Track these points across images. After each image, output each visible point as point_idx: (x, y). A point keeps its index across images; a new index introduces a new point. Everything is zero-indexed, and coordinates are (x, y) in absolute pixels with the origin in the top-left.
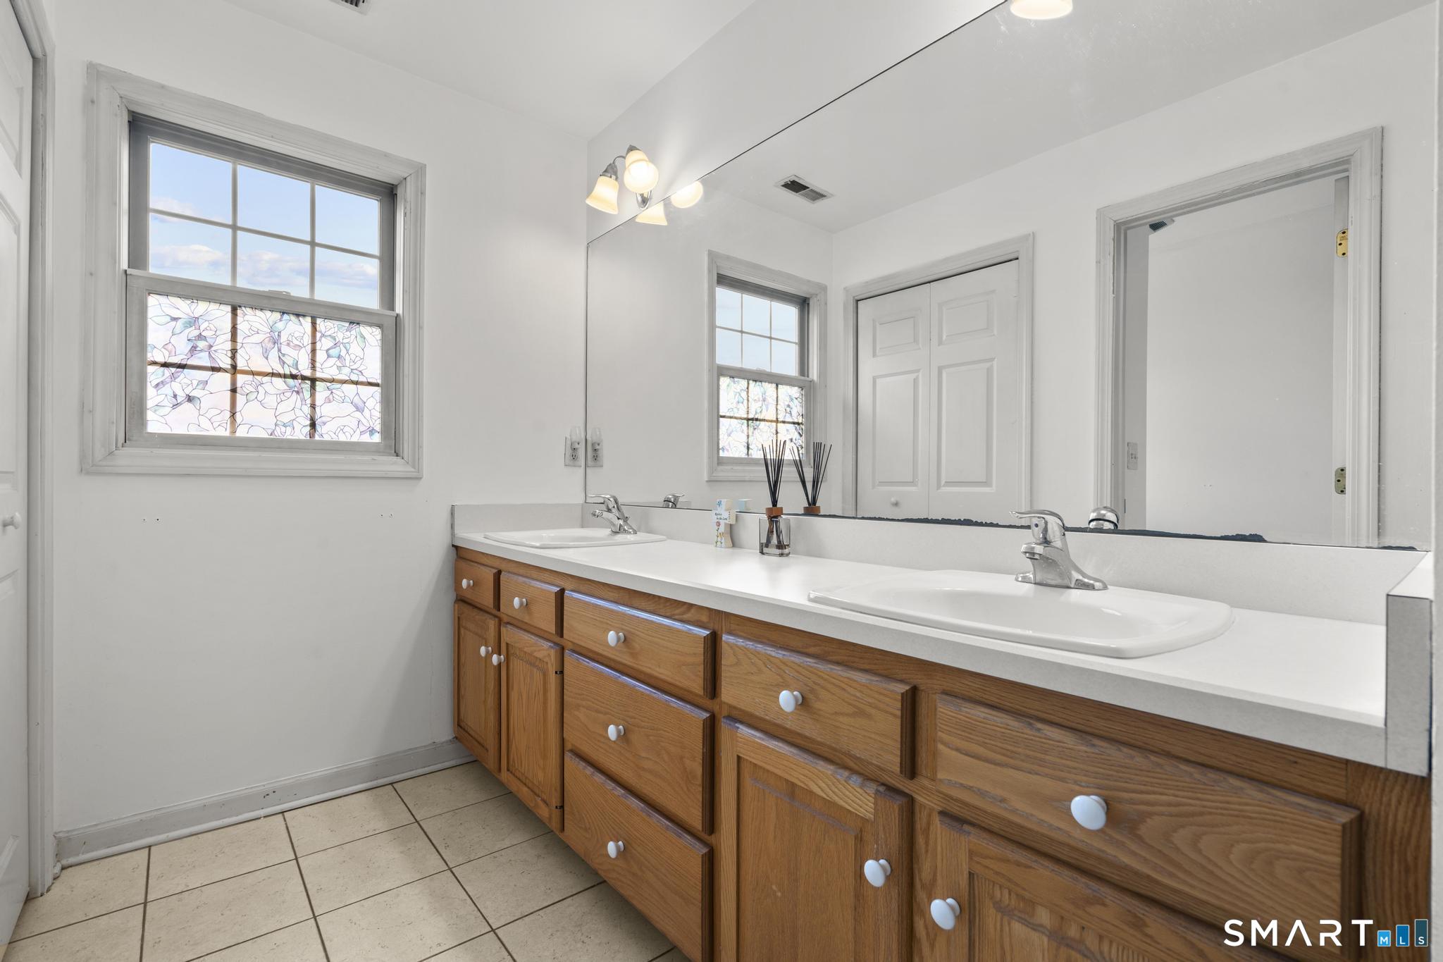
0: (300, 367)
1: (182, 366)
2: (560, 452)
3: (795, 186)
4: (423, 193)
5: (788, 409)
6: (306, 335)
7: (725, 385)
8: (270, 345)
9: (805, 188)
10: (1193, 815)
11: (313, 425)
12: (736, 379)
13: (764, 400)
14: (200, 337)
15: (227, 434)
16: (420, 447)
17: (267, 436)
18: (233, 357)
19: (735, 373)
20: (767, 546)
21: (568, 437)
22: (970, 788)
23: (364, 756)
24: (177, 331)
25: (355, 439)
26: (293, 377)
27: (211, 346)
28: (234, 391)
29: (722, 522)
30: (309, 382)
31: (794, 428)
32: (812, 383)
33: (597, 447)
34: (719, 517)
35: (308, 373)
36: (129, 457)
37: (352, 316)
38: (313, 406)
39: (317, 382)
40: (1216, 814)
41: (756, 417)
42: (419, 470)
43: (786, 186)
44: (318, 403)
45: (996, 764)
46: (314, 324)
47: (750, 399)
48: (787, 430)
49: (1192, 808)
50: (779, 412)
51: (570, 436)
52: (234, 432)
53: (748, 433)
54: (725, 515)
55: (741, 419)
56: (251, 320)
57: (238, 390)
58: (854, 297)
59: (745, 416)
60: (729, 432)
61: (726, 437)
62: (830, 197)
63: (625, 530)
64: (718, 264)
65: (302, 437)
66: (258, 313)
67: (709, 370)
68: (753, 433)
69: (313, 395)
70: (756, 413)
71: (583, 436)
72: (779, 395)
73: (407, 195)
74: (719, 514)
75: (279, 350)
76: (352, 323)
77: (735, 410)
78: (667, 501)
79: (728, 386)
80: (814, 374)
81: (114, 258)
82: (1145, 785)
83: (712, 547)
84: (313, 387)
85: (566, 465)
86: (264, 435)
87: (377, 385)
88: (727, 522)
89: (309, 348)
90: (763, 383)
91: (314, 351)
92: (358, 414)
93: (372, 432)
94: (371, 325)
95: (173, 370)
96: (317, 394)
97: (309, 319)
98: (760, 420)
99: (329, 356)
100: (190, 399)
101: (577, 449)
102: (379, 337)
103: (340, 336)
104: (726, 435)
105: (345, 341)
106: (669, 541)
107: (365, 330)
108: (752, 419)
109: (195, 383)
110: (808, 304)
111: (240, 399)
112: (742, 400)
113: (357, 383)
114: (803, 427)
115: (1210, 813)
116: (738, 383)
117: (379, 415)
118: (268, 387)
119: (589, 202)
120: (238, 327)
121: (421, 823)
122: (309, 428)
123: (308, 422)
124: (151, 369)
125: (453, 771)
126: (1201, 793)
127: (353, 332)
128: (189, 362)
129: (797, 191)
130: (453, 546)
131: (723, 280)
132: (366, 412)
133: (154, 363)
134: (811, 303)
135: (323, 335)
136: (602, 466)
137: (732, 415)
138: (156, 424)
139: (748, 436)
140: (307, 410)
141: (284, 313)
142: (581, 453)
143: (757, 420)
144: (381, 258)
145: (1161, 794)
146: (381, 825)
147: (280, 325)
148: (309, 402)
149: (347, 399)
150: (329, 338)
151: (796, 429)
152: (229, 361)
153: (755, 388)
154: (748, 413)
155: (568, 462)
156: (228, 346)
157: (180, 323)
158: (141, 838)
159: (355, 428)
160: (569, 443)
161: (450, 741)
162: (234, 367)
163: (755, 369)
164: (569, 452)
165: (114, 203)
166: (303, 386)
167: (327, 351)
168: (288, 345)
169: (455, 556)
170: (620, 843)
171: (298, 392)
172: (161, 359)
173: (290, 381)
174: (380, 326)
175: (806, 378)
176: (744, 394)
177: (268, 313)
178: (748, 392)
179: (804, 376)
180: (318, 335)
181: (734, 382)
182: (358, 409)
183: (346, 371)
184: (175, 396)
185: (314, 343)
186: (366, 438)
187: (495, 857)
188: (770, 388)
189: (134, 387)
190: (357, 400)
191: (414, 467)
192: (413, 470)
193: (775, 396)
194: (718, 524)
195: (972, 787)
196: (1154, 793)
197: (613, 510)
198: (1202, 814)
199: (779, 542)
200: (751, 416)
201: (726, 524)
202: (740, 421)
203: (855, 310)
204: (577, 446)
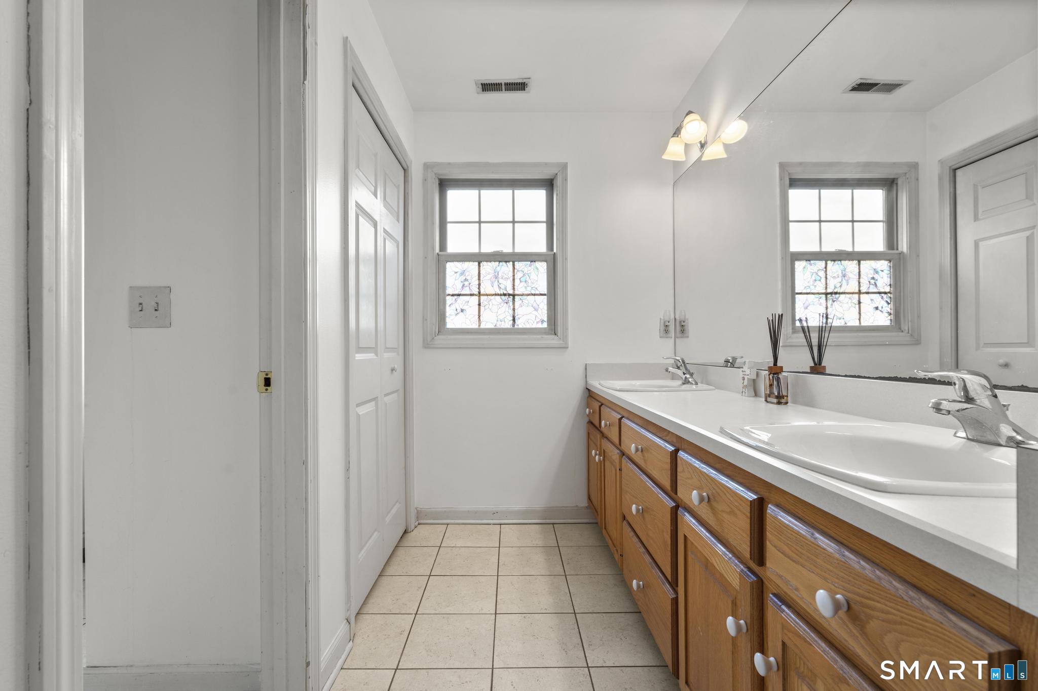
0: (508, 290)
1: (459, 295)
2: (656, 328)
3: (863, 87)
4: (566, 180)
5: (872, 281)
6: (510, 272)
7: (802, 267)
8: (495, 279)
9: (876, 84)
10: (895, 623)
11: (514, 320)
12: (812, 262)
13: (844, 276)
14: (466, 280)
15: (477, 327)
16: (567, 329)
17: (494, 327)
18: (479, 288)
19: (809, 257)
20: (769, 396)
21: (662, 318)
22: (781, 577)
23: (540, 503)
24: (457, 278)
25: (534, 326)
26: (505, 295)
27: (470, 284)
28: (479, 305)
29: (746, 377)
30: (512, 297)
31: (880, 297)
32: (902, 255)
33: (683, 324)
34: (744, 373)
35: (511, 292)
36: (440, 340)
37: (530, 258)
38: (514, 310)
39: (516, 297)
40: (909, 625)
41: (836, 291)
42: (566, 343)
43: (854, 89)
44: (516, 308)
45: (794, 561)
46: (514, 265)
47: (828, 277)
48: (872, 300)
49: (895, 617)
50: (861, 285)
51: (664, 317)
52: (479, 326)
53: (827, 305)
54: (748, 372)
55: (818, 294)
56: (487, 267)
57: (481, 304)
58: (950, 167)
59: (824, 291)
60: (806, 305)
61: (803, 309)
62: (906, 84)
63: (689, 382)
64: (790, 172)
65: (509, 327)
66: (489, 263)
67: (782, 258)
68: (832, 305)
69: (514, 303)
70: (835, 287)
71: (672, 317)
72: (861, 270)
73: (558, 182)
74: (744, 371)
75: (498, 282)
76: (532, 261)
77: (812, 287)
78: (727, 361)
79: (804, 268)
80: (903, 245)
81: (433, 249)
82: (868, 592)
83: (739, 396)
84: (514, 299)
85: (660, 337)
86: (492, 326)
87: (545, 295)
88: (749, 377)
89: (512, 278)
90: (843, 262)
91: (514, 280)
92: (535, 313)
93: (543, 321)
94: (541, 261)
95: (456, 297)
96: (516, 303)
97: (511, 263)
98: (840, 293)
99: (521, 282)
100: (462, 311)
101: (669, 326)
102: (546, 267)
103: (526, 270)
104: (803, 308)
105: (528, 272)
106: (717, 390)
107: (538, 264)
108: (831, 293)
109: (464, 302)
110: (897, 184)
111: (482, 308)
112: (819, 278)
113: (534, 295)
114: (892, 296)
115: (906, 624)
116: (815, 264)
117: (546, 312)
118: (493, 301)
119: (664, 157)
120: (481, 272)
121: (560, 548)
122: (512, 322)
123: (512, 318)
124: (448, 298)
125: (587, 526)
126: (901, 606)
127: (532, 267)
128: (462, 293)
129: (868, 90)
130: (587, 389)
131: (795, 183)
132: (540, 311)
133: (449, 295)
134: (900, 182)
135: (518, 271)
136: (688, 337)
137: (808, 291)
138: (450, 325)
139: (827, 308)
140: (511, 312)
141: (500, 262)
142: (672, 328)
143: (836, 293)
144: (546, 222)
145: (878, 602)
146: (540, 543)
147: (498, 268)
148: (512, 307)
149: (530, 304)
150: (521, 272)
151: (882, 298)
152: (477, 290)
153: (834, 268)
154: (826, 288)
155: (662, 335)
156: (477, 282)
157: (458, 273)
158: (445, 519)
159: (534, 320)
160: (662, 321)
161: (587, 507)
162: (479, 293)
163: (834, 250)
164: (663, 328)
165: (433, 223)
166: (509, 299)
167: (520, 279)
168: (502, 278)
169: (588, 395)
170: (641, 583)
171: (507, 303)
172: (451, 293)
173: (503, 297)
174: (546, 261)
175: (895, 251)
176: (822, 274)
177: (493, 263)
178: (826, 271)
179: (893, 249)
180: (516, 271)
181: (811, 265)
182: (536, 310)
183: (529, 288)
184: (456, 310)
185: (514, 276)
186: (540, 326)
187: (591, 577)
188: (851, 266)
189: (441, 307)
190: (535, 305)
191: (563, 341)
192: (563, 343)
193: (857, 271)
194: (744, 379)
195: (782, 576)
196: (874, 600)
197: (681, 368)
198: (901, 623)
199: (779, 393)
200: (829, 291)
201: (748, 378)
202: (817, 296)
203: (952, 178)
204: (667, 324)
